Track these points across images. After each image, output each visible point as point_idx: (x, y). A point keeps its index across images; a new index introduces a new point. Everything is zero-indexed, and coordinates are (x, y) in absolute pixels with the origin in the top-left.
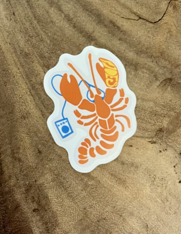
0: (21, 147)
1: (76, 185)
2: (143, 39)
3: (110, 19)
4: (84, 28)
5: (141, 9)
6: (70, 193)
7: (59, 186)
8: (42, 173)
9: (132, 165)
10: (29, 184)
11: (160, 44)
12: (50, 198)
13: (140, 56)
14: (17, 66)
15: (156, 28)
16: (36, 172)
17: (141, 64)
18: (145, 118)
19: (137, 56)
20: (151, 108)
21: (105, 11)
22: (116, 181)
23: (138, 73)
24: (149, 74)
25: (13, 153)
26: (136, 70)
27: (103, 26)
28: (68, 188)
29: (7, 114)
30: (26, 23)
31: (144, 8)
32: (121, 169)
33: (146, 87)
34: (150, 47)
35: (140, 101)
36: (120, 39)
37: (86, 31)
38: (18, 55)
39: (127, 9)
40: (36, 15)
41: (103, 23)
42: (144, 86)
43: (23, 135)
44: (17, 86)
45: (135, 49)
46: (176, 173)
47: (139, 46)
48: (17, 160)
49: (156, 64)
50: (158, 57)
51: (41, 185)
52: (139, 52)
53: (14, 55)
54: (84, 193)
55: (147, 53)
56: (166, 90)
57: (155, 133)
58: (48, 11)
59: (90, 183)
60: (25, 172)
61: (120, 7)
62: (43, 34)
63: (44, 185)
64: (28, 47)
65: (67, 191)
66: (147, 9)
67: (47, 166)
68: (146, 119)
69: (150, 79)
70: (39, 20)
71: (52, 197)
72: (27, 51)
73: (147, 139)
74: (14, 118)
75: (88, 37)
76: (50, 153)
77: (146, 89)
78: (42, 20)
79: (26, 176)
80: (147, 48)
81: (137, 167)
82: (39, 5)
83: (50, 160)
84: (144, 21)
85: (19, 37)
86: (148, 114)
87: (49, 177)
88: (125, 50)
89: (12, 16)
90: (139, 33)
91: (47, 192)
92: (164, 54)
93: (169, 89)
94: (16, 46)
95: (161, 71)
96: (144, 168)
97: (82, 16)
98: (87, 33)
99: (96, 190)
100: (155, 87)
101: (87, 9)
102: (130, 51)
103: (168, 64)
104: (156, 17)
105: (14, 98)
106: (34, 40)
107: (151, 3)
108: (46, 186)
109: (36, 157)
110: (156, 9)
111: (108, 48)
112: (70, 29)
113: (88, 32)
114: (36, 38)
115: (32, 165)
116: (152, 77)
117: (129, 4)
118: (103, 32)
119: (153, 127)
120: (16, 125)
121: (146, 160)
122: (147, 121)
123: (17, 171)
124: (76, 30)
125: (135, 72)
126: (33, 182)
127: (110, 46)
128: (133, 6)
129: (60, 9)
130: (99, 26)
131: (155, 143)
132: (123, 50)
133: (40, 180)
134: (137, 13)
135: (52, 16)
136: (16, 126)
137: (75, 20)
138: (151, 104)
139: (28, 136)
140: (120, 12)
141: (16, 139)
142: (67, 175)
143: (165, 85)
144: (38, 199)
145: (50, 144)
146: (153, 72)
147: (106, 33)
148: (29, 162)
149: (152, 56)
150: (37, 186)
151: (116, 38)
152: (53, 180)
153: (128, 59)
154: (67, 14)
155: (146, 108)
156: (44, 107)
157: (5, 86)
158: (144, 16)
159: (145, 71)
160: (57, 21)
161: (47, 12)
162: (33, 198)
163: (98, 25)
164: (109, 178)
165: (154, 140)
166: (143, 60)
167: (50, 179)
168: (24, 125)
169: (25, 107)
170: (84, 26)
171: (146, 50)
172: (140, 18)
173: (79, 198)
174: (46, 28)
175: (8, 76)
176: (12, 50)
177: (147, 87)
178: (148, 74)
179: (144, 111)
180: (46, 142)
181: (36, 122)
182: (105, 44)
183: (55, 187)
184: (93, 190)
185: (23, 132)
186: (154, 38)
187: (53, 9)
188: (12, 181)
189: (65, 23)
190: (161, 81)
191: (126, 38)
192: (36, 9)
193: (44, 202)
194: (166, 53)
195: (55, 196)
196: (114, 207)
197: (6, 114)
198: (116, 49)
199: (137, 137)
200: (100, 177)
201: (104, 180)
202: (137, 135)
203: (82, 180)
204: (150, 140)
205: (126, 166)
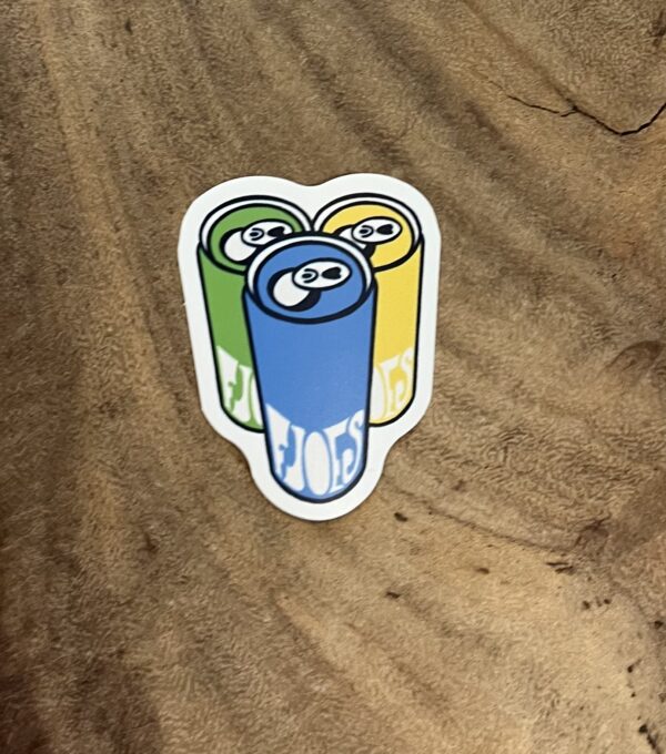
0: (84, 518)
1: (266, 687)
2: (575, 187)
3: (469, 98)
4: (373, 115)
5: (583, 78)
6: (241, 717)
7: (201, 683)
8: (150, 626)
9: (478, 642)
10: (94, 660)
11: (635, 212)
12: (163, 724)
13: (559, 246)
14: (112, 217)
15: (627, 154)
16: (128, 620)
17: (559, 277)
18: (549, 475)
19: (547, 242)
20: (574, 442)
21: (455, 68)
22: (414, 693)
23: (544, 307)
24: (583, 318)
25: (52, 536)
26: (538, 293)
27: (440, 119)
28: (236, 694)
29: (49, 390)
30: (166, 65)
31: (593, 77)
32: (437, 649)
33: (565, 363)
34: (597, 221)
35: (537, 408)
36: (494, 175)
37: (378, 128)
38: (123, 176)
39: (535, 69)
40: (206, 40)
41: (442, 106)
42: (558, 357)
43: (98, 474)
44: (102, 292)
45: (543, 217)
46: (633, 695)
47: (561, 211)
48: (64, 565)
49: (611, 286)
50: (623, 259)
51: (139, 672)
52: (558, 232)
53: (106, 176)
54: (291, 723)
55: (584, 238)
56: (634, 384)
57: (576, 536)
58: (251, 34)
59: (316, 688)
60: (87, 612)
61: (509, 60)
62: (222, 116)
63: (149, 671)
64: (164, 155)
65: (229, 708)
66: (605, 81)
67: (171, 603)
68: (553, 481)
69: (583, 337)
70: (213, 63)
71: (171, 722)
72: (155, 166)
73: (543, 554)
74: (75, 409)
75: (382, 151)
76: (188, 555)
77: (563, 370)
78: (224, 63)
79: (88, 631)
80: (587, 219)
81: (494, 651)
82: (222, 8)
83: (183, 583)
84: (586, 122)
85: (135, 111)
86: (559, 461)
87: (170, 643)
88: (506, 217)
89: (122, 36)
90: (564, 161)
91: (158, 700)
92: (644, 250)
93: (646, 381)
94: (121, 145)
95: (625, 312)
96: (521, 657)
97: (372, 72)
98: (381, 135)
99: (337, 718)
100: (599, 367)
101: (390, 49)
102: (526, 224)
103: (653, 292)
104: (633, 114)
105: (83, 333)
106: (187, 131)
107: (620, 60)
108: (154, 678)
109: (134, 564)
110: (636, 85)
111: (449, 198)
112: (320, 109)
113: (385, 132)
114: (196, 126)
115: (118, 590)
116: (593, 329)
117: (541, 51)
118: (437, 140)
119: (573, 513)
120: (78, 433)
121: (530, 631)
122: (554, 486)
123: (58, 603)
124: (342, 116)
125: (532, 301)
126: (111, 656)
127: (455, 191)
128: (555, 62)
129: (294, 35)
130: (424, 116)
131: (570, 570)
132: (502, 215)
133: (137, 653)
134: (568, 90)
135: (265, 54)
136: (77, 437)
137: (342, 80)
138: (577, 428)
139: (116, 480)
140: (507, 76)
141: (72, 486)
142: (237, 646)
143: (633, 363)
144: (121, 721)
145: (194, 521)
146: (597, 311)
147: (446, 146)
148: (107, 580)
149: (600, 251)
150: (121, 673)
151: (483, 167)
152: (186, 659)
154: (316, 55)
155: (557, 438)
156: (187, 384)
157: (60, 283)
158: (591, 103)
159: (570, 304)
160: (279, 76)
161: (249, 39)
162: (102, 714)
163: (423, 113)
164: (390, 679)
165: (570, 558)
166: (567, 263)
167: (175, 651)
168: (108, 439)
169: (120, 372)
170: (375, 107)
171: (584, 226)
172: (576, 109)
173: (271, 741)
174: (237, 93)
175: (74, 249)
176: (103, 158)
177: (571, 362)
178: (580, 318)
179: (548, 450)
180: (178, 514)
181: (152, 433)
182: (439, 183)
183: (189, 684)
184: (326, 716)
185: (101, 466)
186: (617, 189)
187: (269, 30)
188: (35, 640)
189: (307, 87)
190: (621, 348)
191: (517, 175)
192: (208, 22)
193: (141, 739)
194: (652, 251)
195: (182, 719)
197: (47, 387)
198: (477, 209)
199: (511, 540)
200: (355, 670)
201: (370, 682)
202: (510, 533)
203: (290, 672)
204: (556, 558)
205: (458, 642)
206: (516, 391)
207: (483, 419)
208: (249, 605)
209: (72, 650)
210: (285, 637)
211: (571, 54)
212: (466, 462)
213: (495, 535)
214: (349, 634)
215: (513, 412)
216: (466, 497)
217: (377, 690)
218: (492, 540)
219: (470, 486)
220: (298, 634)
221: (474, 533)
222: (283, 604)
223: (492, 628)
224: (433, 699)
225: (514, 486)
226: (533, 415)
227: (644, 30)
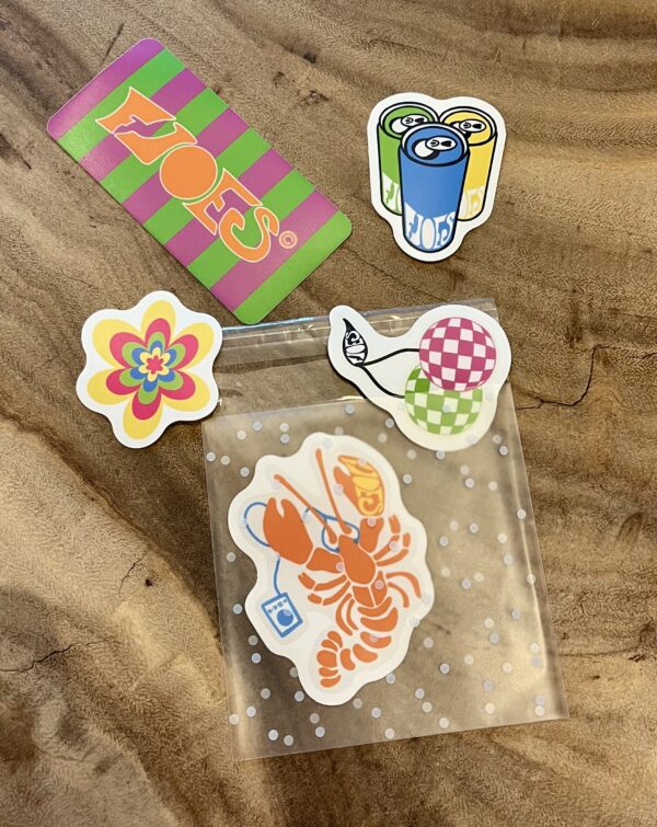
1: (507, 789)
2: (560, 445)
6: (500, 811)
7: (472, 801)
8: (431, 782)
9: (609, 718)
10: (410, 812)
11: (598, 446)
15: (581, 415)
16: (418, 783)
18: (610, 610)
20: (616, 587)
22: (587, 760)
24: (594, 516)
26: (564, 512)
28: (493, 800)
32: (589, 731)
33: (594, 545)
34: (580, 459)
35: (589, 577)
42: (589, 543)
45: (549, 469)
47: (558, 461)
48: (373, 767)
49: (602, 492)
50: (602, 474)
51: (436, 809)
52: (561, 474)
54: (528, 804)
55: (576, 472)
56: (635, 541)
57: (638, 638)
59: (534, 779)
60: (395, 788)
63: (442, 806)
65: (492, 809)
66: (552, 379)
67: (438, 764)
68: (613, 613)
69: (598, 526)
73: (624, 655)
77: (595, 549)
79: (400, 798)
80: (574, 460)
81: (620, 719)
84: (551, 406)
86: (612, 600)
87: (447, 785)
90: (548, 432)
91: (453, 820)
92: (611, 465)
93: (641, 536)
95: (615, 504)
96: (636, 717)
99: (552, 791)
100: (613, 540)
102: (543, 477)
103: (625, 486)
104: (575, 391)
107: (556, 364)
108: (446, 809)
109: (409, 751)
110: (570, 374)
115: (406, 769)
116: (601, 520)
119: (631, 626)
121: (635, 700)
122: (615, 615)
123: (378, 790)
125: (562, 518)
126: (418, 806)
128: (521, 380)
131: (643, 658)
133: (431, 799)
134: (534, 391)
142: (482, 773)
143: (630, 529)
146: (600, 509)
148: (398, 766)
149: (588, 475)
150: (427, 814)
152: (457, 792)
153: (541, 495)
155: (606, 588)
158: (550, 394)
159: (584, 511)
164: (571, 758)
165: (640, 651)
166: (573, 489)
167: (451, 790)
171: (574, 465)
172: (543, 401)
177: (597, 543)
178: (592, 517)
179: (604, 596)
183: (465, 805)
184: (545, 792)
186: (583, 437)
190: (620, 524)
194: (616, 463)
196: (598, 818)
199: (604, 654)
200: (551, 761)
201: (561, 764)
202: (602, 651)
203: (516, 776)
204: (631, 654)
205: (599, 722)
206: (574, 571)
207: (563, 594)
208: (479, 748)
209: (396, 812)
210: (506, 757)
211: (528, 371)
212: (563, 622)
213: (595, 655)
214: (539, 741)
215: (577, 583)
216: (571, 641)
217: (566, 765)
218: (594, 659)
219: (570, 634)
220: (512, 753)
221: (583, 659)
222: (497, 740)
223: (614, 707)
224: (599, 759)
225: (593, 623)
226: (588, 581)
227: (562, 342)
